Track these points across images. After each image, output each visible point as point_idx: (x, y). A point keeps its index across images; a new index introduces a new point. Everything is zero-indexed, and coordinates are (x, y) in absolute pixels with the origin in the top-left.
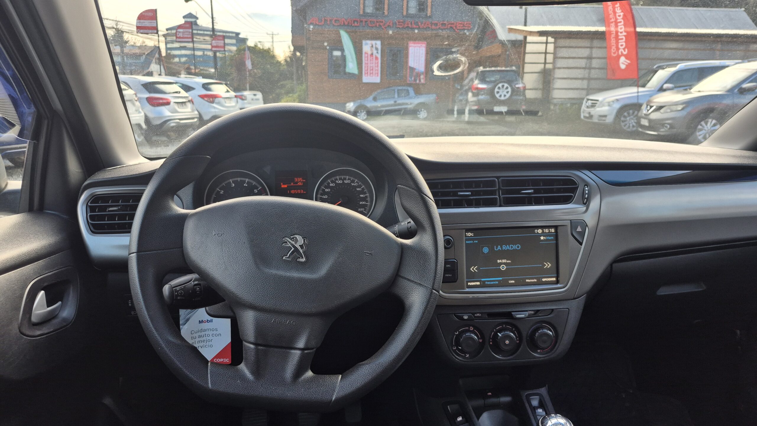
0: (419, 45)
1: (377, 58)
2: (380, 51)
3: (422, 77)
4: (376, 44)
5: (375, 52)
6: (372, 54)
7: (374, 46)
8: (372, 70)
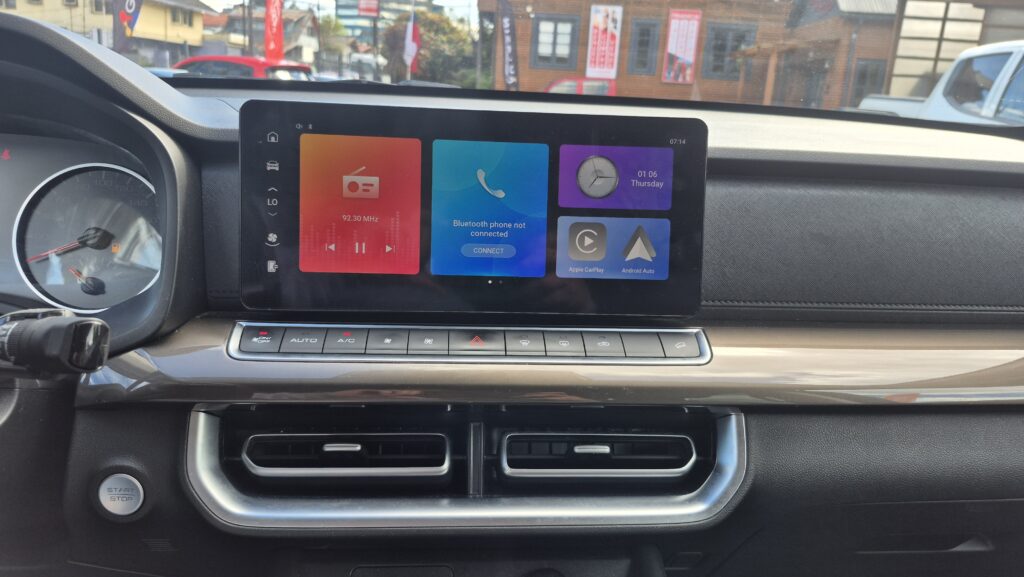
0: (689, 16)
1: (613, 37)
2: (619, 25)
3: (689, 72)
4: (614, 12)
5: (611, 26)
6: (605, 30)
7: (610, 17)
8: (604, 56)
